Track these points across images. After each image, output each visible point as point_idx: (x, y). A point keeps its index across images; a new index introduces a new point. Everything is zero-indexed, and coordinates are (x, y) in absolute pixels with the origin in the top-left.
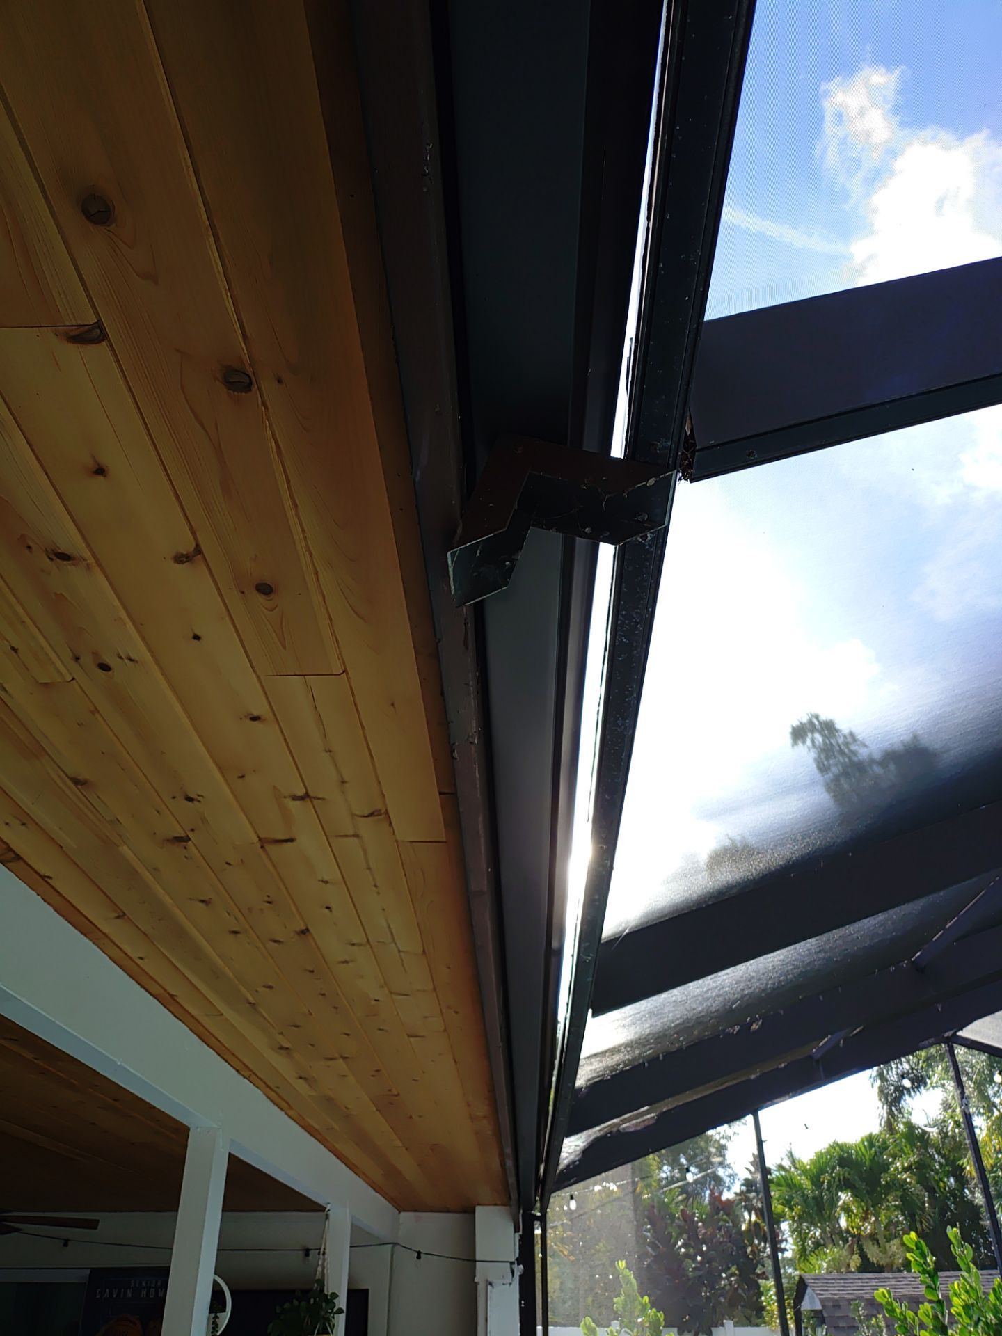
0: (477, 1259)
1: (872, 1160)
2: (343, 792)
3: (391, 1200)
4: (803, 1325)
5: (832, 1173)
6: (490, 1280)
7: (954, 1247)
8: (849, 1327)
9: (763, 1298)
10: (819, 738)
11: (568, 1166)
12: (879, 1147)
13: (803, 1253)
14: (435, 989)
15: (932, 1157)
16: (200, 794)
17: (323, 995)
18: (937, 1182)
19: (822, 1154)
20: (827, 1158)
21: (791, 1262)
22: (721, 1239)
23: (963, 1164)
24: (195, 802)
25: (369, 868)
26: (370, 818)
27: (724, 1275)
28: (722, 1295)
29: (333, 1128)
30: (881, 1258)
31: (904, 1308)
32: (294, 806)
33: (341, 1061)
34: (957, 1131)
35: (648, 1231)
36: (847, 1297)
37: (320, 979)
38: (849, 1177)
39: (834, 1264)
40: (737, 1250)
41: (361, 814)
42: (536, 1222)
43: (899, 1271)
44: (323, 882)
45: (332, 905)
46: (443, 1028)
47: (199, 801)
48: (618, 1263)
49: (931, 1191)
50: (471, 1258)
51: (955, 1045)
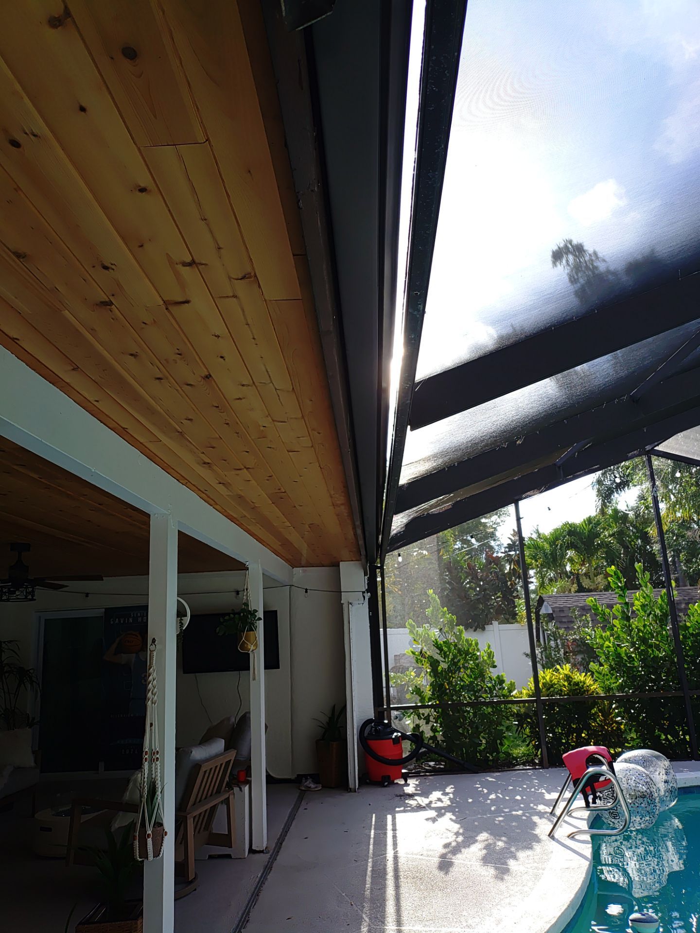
0: (342, 591)
1: (590, 531)
2: (220, 258)
3: (287, 561)
4: (540, 621)
5: (563, 540)
6: (350, 601)
7: (638, 573)
8: (568, 622)
9: (517, 609)
10: (571, 258)
11: (396, 534)
12: (595, 524)
13: (542, 585)
14: (303, 417)
15: (628, 528)
16: (113, 263)
17: (227, 424)
18: (630, 542)
19: (557, 529)
20: (561, 532)
21: (534, 592)
22: (492, 578)
23: (648, 531)
24: (110, 270)
25: (248, 324)
26: (242, 281)
27: (493, 598)
28: (492, 608)
29: (245, 516)
30: (591, 586)
31: (604, 608)
32: (185, 271)
33: (245, 469)
34: (646, 512)
35: (447, 576)
36: (569, 605)
37: (224, 412)
38: (574, 541)
39: (562, 590)
40: (502, 584)
41: (236, 277)
42: (377, 570)
43: (601, 591)
44: (216, 336)
45: (224, 355)
46: (311, 445)
47: (113, 269)
48: (428, 591)
49: (626, 548)
50: (339, 591)
51: (652, 456)
